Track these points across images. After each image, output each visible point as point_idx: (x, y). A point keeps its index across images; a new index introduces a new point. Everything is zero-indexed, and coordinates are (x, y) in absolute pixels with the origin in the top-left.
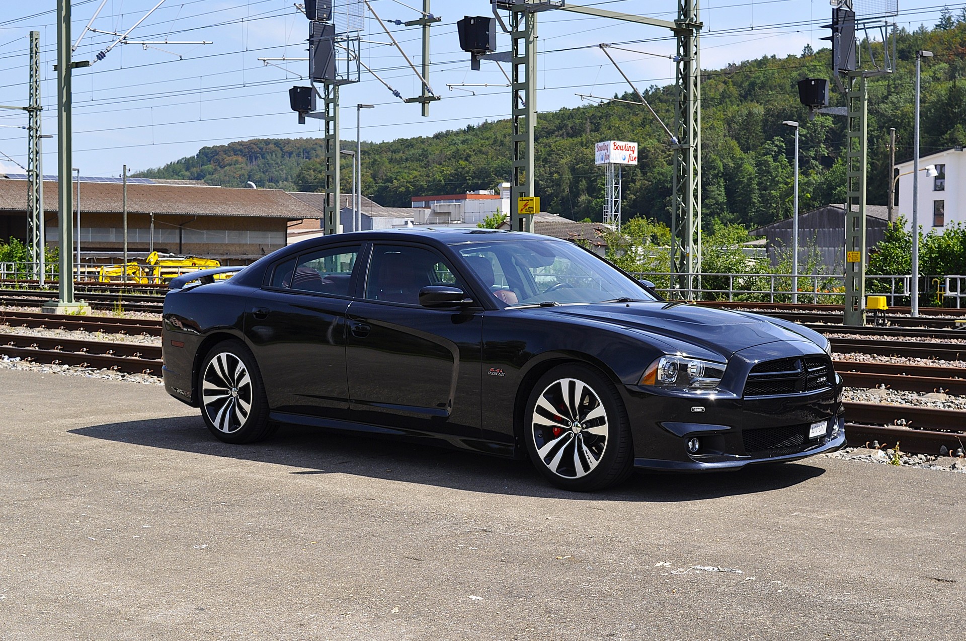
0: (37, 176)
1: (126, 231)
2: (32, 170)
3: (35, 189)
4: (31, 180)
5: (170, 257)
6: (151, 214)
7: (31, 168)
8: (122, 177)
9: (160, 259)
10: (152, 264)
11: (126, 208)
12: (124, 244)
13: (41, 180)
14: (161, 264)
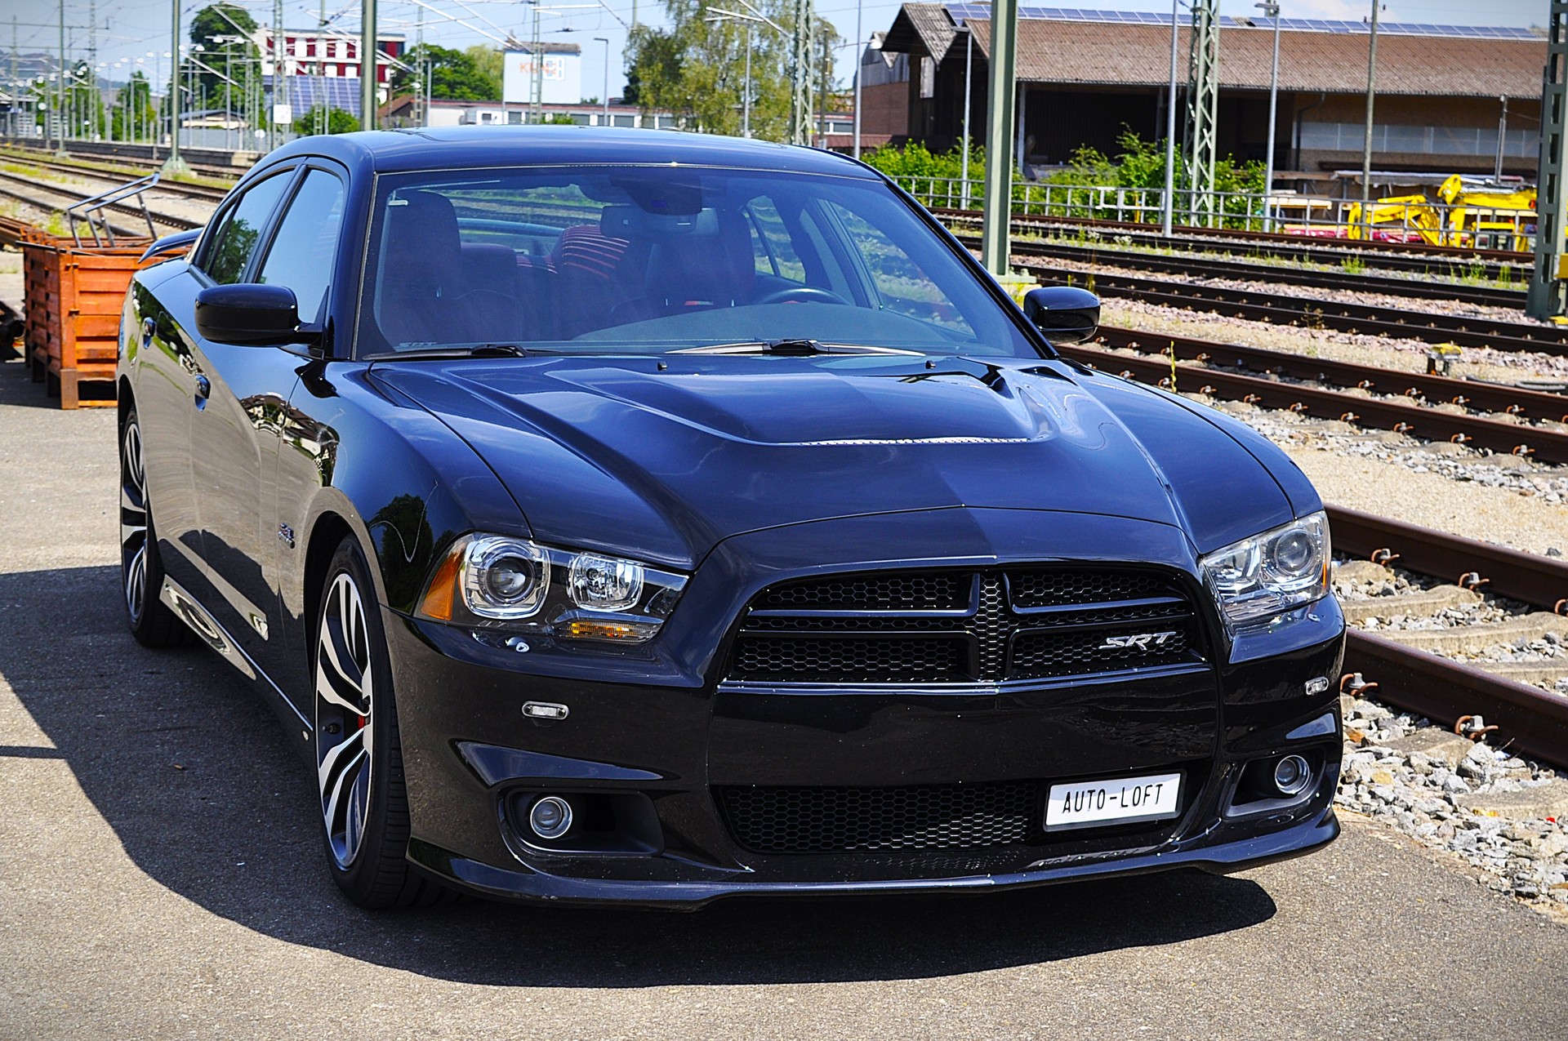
0: (1210, 20)
1: (1370, 132)
2: (1199, 9)
3: (1203, 44)
4: (1197, 25)
5: (1488, 185)
6: (1502, 99)
7: (1199, 5)
8: (1369, 20)
9: (1465, 190)
10: (1449, 199)
11: (1372, 84)
12: (1365, 158)
13: (1217, 25)
14: (1467, 200)
